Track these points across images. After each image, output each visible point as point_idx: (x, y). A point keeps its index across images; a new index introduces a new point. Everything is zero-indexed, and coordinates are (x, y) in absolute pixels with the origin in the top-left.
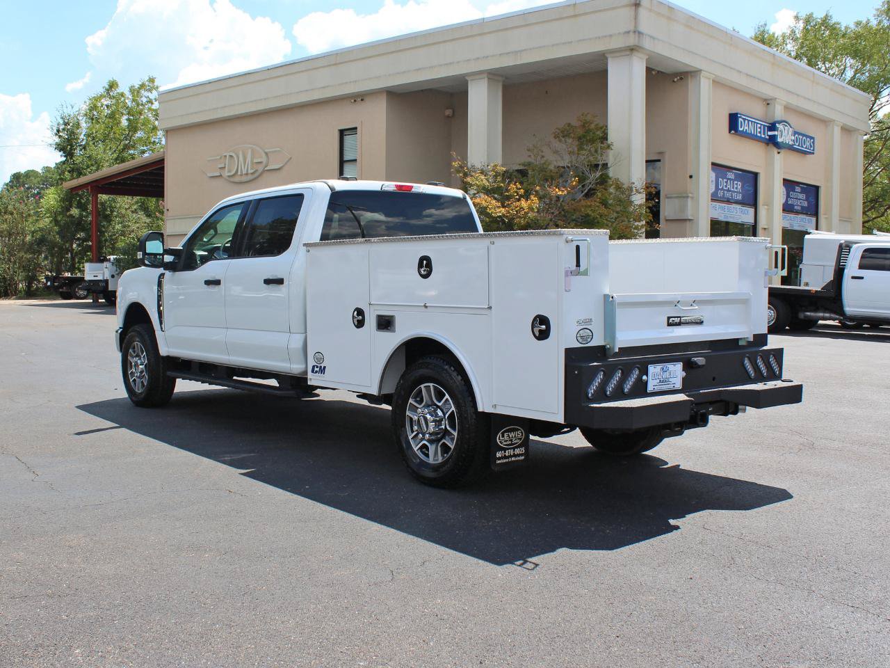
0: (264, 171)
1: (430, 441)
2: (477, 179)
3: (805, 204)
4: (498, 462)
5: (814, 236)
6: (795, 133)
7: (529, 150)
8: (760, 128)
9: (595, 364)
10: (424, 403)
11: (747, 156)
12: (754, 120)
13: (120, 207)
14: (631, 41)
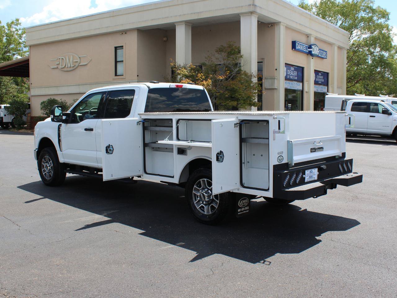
0: (78, 66)
1: (205, 205)
2: (183, 72)
3: (323, 80)
4: (239, 214)
5: (329, 96)
6: (319, 49)
7: (206, 58)
8: (305, 47)
9: (286, 172)
10: (202, 187)
11: (299, 60)
12: (302, 44)
13: (5, 81)
14: (251, 9)
